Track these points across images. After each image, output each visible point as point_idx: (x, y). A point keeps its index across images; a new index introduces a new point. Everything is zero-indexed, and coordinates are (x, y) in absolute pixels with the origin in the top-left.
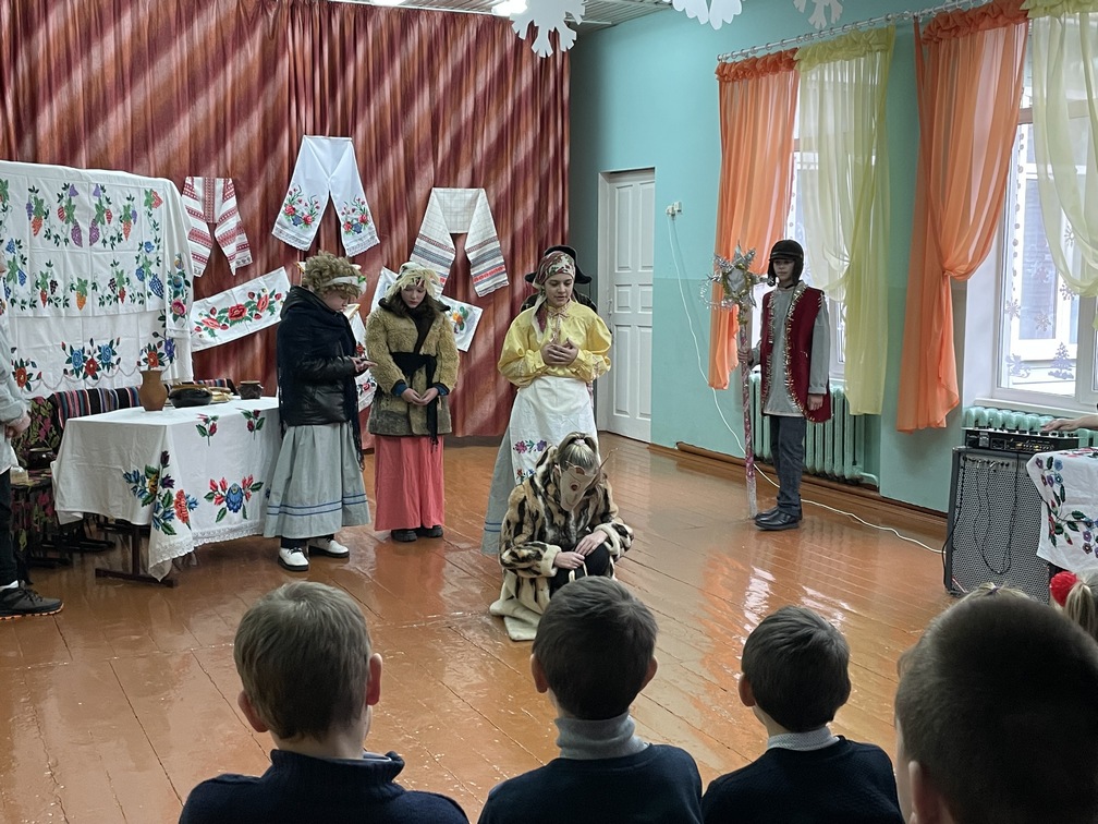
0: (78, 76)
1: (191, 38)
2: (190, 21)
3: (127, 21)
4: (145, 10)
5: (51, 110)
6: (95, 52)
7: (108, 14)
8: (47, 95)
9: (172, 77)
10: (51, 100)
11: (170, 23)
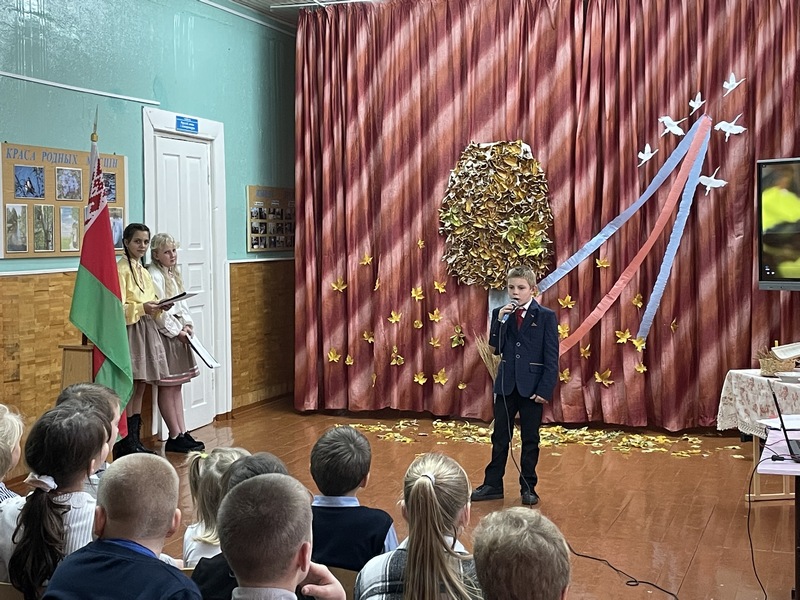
0: (416, 84)
1: (506, 38)
2: (506, 24)
3: (456, 30)
4: (470, 17)
5: (394, 114)
6: (431, 60)
7: (443, 26)
8: (392, 103)
9: (489, 75)
10: (394, 105)
11: (490, 27)
